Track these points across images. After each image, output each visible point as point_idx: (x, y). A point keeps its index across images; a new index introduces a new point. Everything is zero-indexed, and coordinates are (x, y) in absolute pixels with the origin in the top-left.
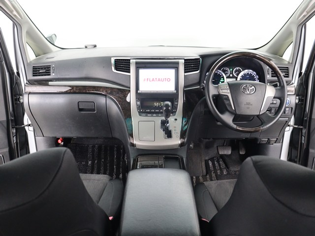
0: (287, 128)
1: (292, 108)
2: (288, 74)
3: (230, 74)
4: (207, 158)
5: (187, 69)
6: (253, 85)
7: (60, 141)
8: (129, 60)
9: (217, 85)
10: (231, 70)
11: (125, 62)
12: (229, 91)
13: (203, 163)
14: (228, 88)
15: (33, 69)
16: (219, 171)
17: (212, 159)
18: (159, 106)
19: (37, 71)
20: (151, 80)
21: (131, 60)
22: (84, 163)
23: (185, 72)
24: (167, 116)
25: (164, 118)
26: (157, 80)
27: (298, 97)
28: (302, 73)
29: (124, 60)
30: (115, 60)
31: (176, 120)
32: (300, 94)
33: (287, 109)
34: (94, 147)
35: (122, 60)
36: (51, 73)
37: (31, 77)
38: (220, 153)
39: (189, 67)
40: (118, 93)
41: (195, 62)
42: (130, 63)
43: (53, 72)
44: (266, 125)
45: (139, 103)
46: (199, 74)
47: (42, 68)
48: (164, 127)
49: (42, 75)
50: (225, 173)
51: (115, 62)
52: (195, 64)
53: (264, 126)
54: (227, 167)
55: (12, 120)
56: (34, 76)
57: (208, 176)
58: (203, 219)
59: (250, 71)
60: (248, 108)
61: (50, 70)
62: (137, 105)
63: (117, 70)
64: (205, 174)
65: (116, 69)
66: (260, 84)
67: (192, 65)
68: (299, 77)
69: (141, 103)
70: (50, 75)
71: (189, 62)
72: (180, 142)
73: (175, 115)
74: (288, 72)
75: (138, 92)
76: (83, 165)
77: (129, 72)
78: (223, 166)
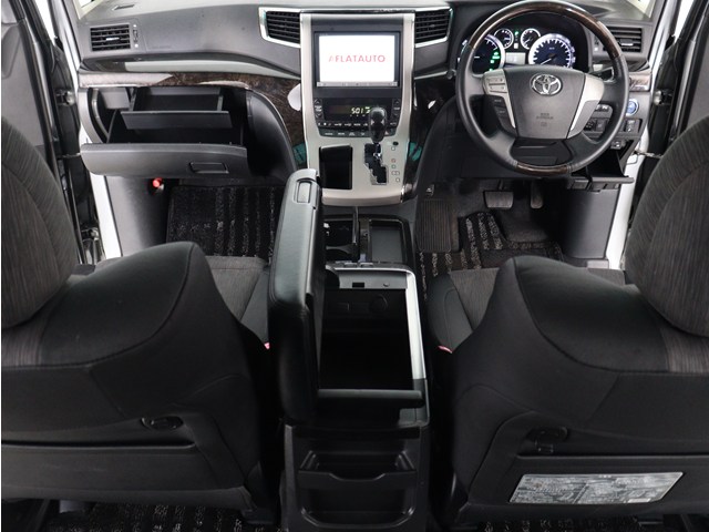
0: (632, 159)
1: (641, 120)
2: (640, 45)
3: (515, 42)
4: (463, 214)
5: (422, 35)
6: (557, 75)
7: (156, 183)
8: (298, 15)
9: (480, 76)
10: (517, 33)
11: (289, 20)
12: (505, 88)
13: (455, 226)
14: (504, 81)
15: (92, 34)
16: (485, 243)
17: (473, 217)
18: (360, 114)
19: (99, 39)
20: (344, 59)
21: (301, 15)
22: (207, 226)
23: (417, 41)
24: (378, 137)
25: (370, 141)
26: (357, 58)
27: (660, 92)
28: (673, 38)
29: (285, 13)
30: (268, 13)
31: (396, 144)
32: (665, 84)
33: (631, 122)
34: (227, 191)
35: (281, 13)
36: (132, 43)
37: (88, 53)
38: (489, 206)
39: (426, 29)
40: (275, 87)
41: (439, 18)
42: (299, 20)
43: (136, 42)
44: (579, 161)
45: (319, 108)
46: (446, 45)
47: (110, 33)
48: (371, 159)
49: (112, 48)
50: (498, 248)
51: (267, 17)
52: (439, 23)
53: (574, 163)
54: (504, 234)
55: (55, 143)
56: (94, 50)
57: (462, 253)
58: (441, 348)
59: (558, 38)
60: (545, 125)
61: (128, 36)
62: (316, 112)
63: (272, 36)
64: (457, 248)
65: (270, 34)
66: (572, 74)
67: (433, 26)
68: (666, 47)
69: (324, 108)
70: (128, 47)
71: (425, 19)
72: (403, 191)
73: (393, 134)
74: (640, 40)
75: (318, 84)
76: (207, 230)
77: (298, 42)
78: (495, 231)
